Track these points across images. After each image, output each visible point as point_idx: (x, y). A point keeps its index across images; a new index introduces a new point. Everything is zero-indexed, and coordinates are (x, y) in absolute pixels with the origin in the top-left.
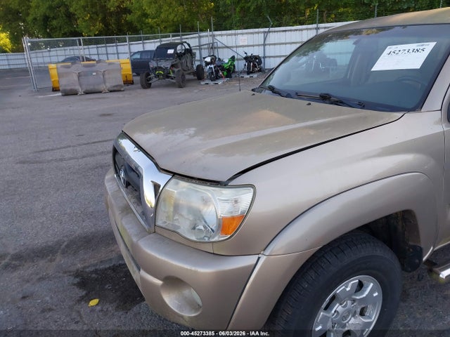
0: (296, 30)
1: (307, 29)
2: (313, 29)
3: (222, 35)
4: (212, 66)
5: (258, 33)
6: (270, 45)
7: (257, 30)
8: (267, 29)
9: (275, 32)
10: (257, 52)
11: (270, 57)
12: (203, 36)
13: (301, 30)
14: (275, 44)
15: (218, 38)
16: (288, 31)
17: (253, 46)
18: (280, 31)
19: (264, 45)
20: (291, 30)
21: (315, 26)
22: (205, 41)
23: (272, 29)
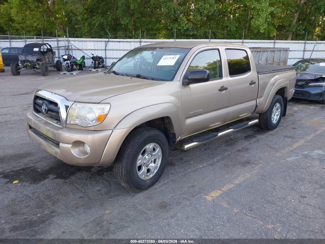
0: (127, 42)
1: (134, 42)
2: (138, 42)
3: (75, 41)
4: (69, 62)
5: (101, 41)
6: (109, 50)
7: (100, 40)
8: (107, 40)
9: (113, 42)
10: (101, 54)
11: (109, 58)
12: (61, 41)
13: (130, 42)
14: (113, 50)
15: (72, 43)
16: (122, 42)
17: (98, 50)
18: (116, 41)
19: (106, 50)
20: (123, 42)
21: (139, 40)
22: (62, 44)
23: (110, 40)
